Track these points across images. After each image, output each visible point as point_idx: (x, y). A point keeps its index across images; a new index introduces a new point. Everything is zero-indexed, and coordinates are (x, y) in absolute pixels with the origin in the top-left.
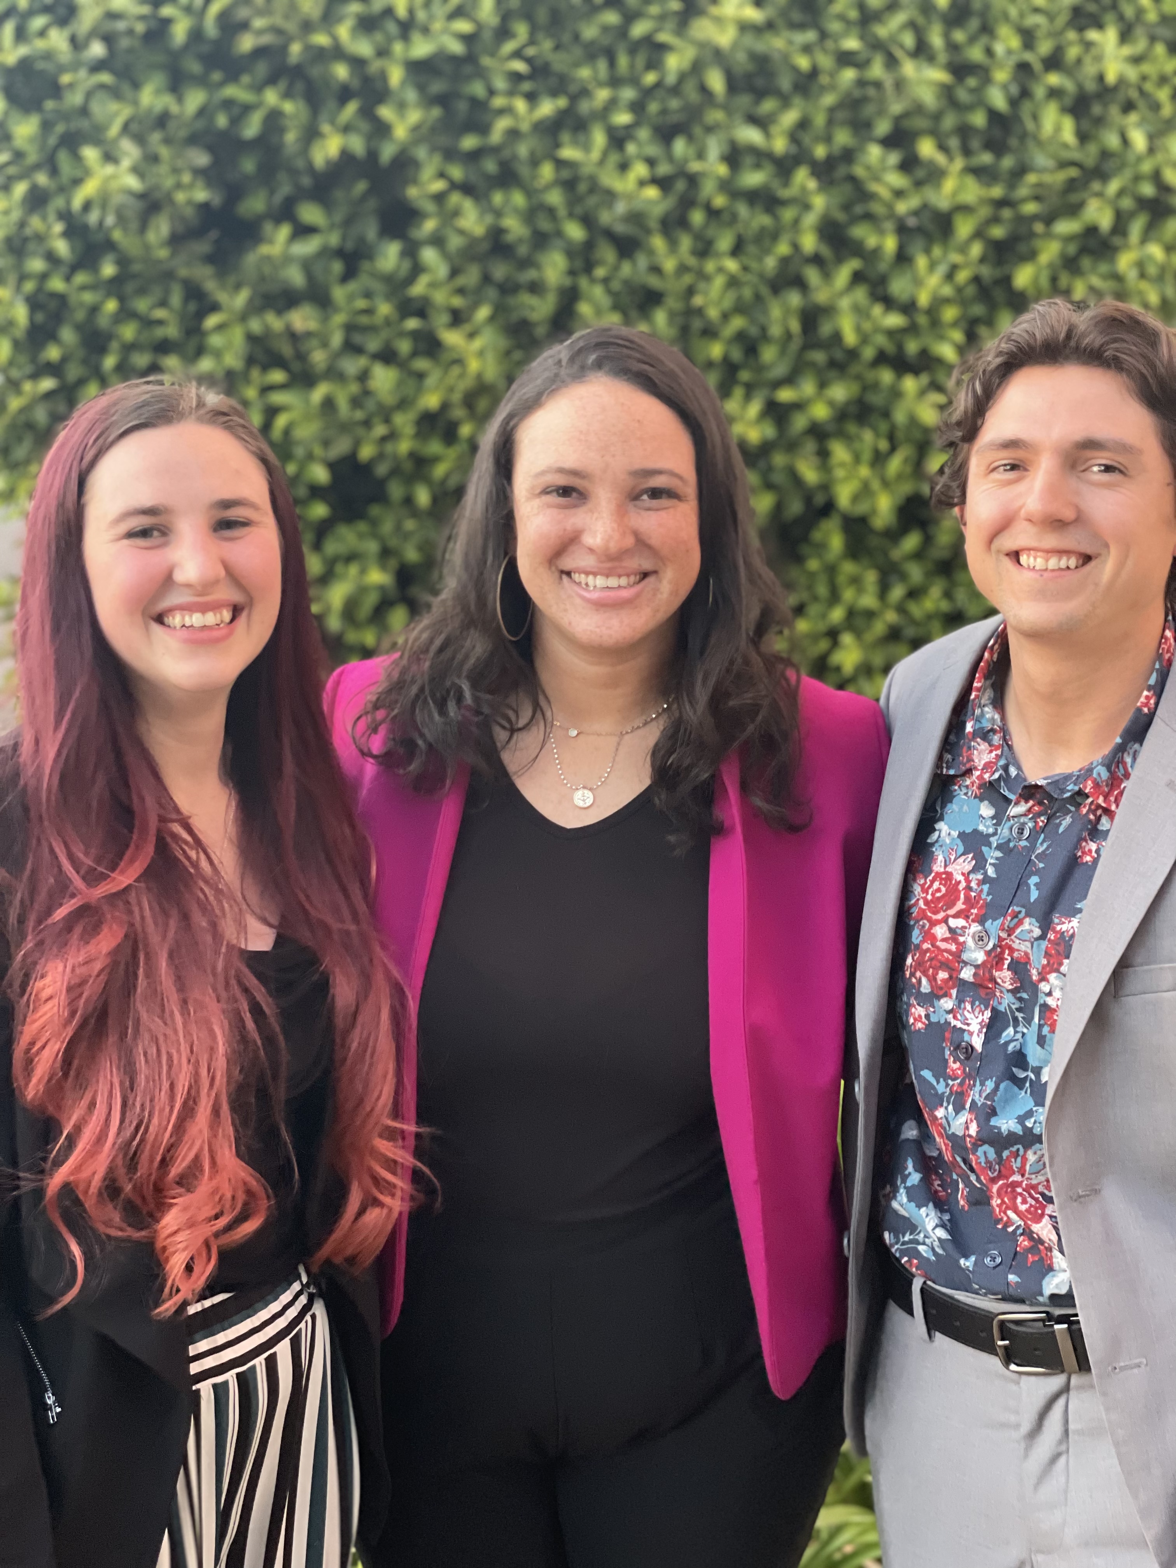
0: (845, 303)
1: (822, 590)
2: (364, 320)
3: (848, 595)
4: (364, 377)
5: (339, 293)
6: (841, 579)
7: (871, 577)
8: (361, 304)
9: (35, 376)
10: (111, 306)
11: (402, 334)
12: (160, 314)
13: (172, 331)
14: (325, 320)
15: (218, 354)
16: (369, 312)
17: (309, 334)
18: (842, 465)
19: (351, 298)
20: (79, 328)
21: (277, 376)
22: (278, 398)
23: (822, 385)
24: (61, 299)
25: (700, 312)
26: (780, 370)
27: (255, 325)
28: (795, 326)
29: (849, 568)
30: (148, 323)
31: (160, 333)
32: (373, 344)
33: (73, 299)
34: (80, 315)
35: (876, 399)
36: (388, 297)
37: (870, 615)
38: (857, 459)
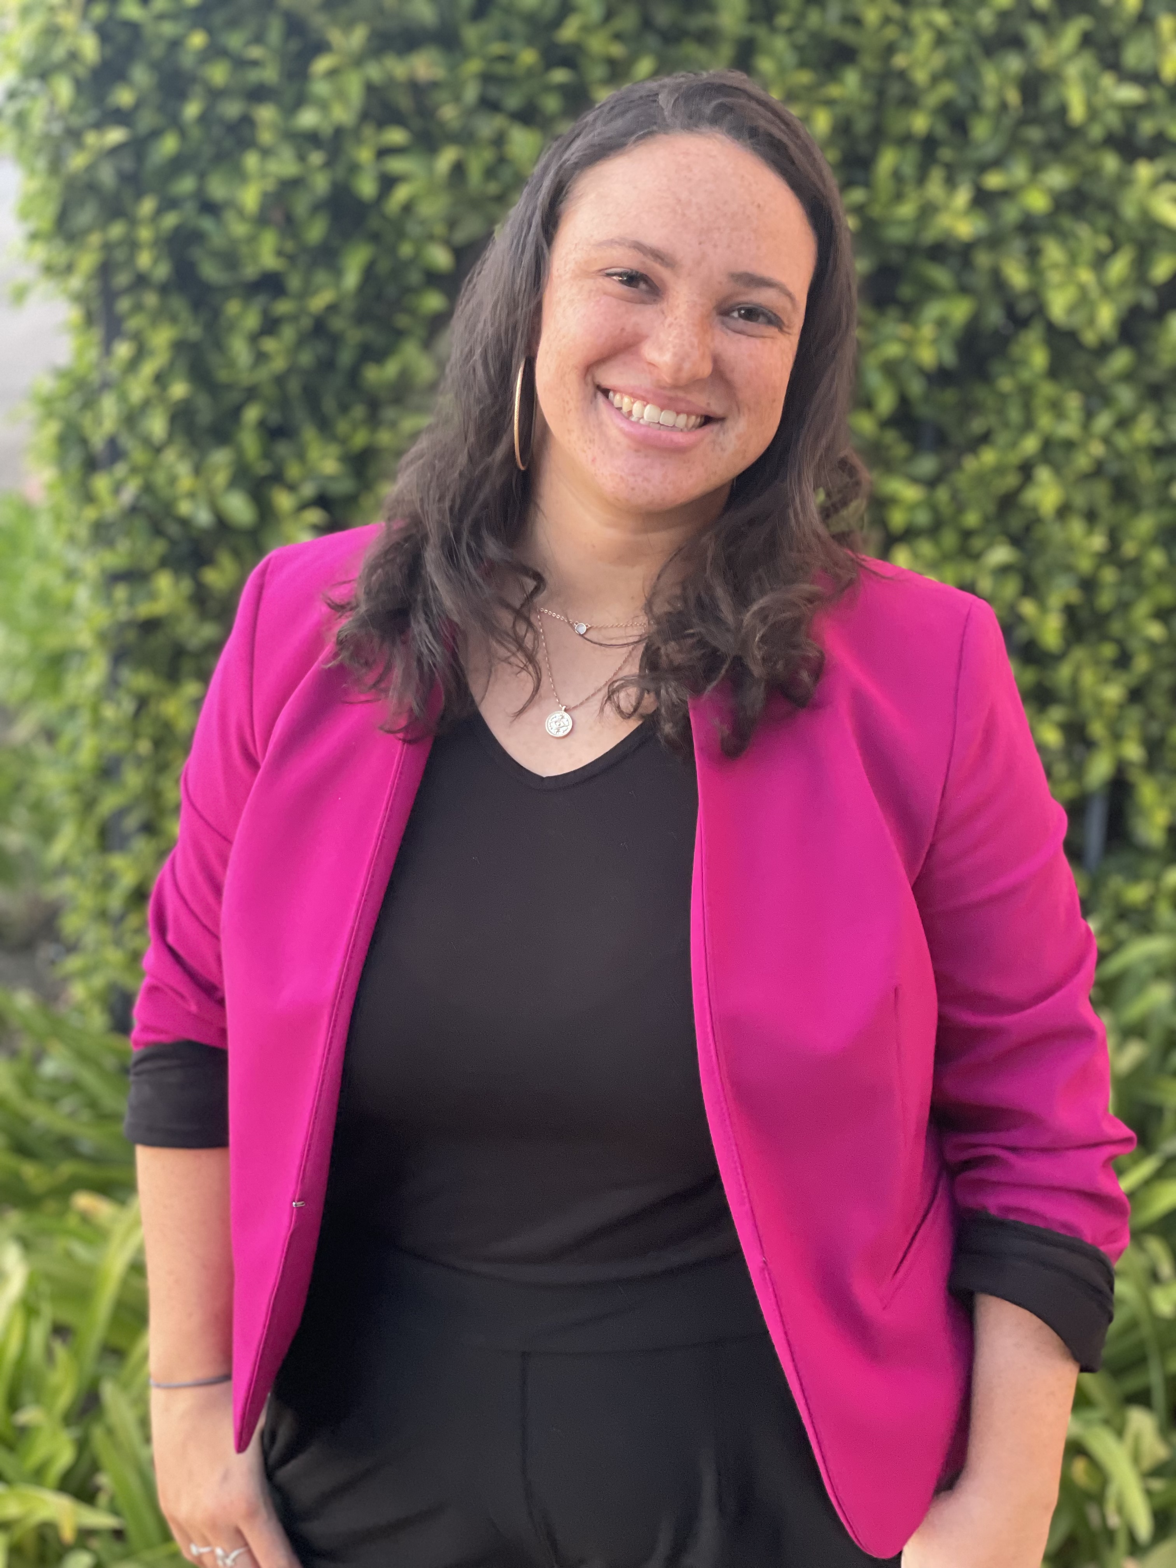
0: (1073, 71)
1: (1015, 415)
2: (501, 69)
3: (1045, 421)
4: (499, 140)
5: (471, 34)
6: (1039, 402)
7: (1073, 402)
8: (497, 48)
9: (99, 125)
10: (197, 40)
11: (549, 88)
12: (255, 52)
13: (270, 74)
14: (453, 68)
15: (324, 106)
16: (507, 59)
17: (434, 85)
18: (1055, 266)
19: (485, 40)
20: (155, 66)
21: (396, 136)
22: (397, 165)
23: (1037, 168)
24: (133, 28)
25: (902, 75)
26: (990, 150)
27: (374, 72)
28: (1013, 97)
29: (1047, 389)
30: (240, 63)
31: (254, 76)
32: (513, 100)
33: (150, 30)
34: (157, 51)
35: (1099, 190)
36: (530, 42)
37: (1069, 445)
38: (1073, 260)
